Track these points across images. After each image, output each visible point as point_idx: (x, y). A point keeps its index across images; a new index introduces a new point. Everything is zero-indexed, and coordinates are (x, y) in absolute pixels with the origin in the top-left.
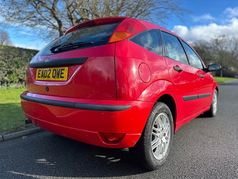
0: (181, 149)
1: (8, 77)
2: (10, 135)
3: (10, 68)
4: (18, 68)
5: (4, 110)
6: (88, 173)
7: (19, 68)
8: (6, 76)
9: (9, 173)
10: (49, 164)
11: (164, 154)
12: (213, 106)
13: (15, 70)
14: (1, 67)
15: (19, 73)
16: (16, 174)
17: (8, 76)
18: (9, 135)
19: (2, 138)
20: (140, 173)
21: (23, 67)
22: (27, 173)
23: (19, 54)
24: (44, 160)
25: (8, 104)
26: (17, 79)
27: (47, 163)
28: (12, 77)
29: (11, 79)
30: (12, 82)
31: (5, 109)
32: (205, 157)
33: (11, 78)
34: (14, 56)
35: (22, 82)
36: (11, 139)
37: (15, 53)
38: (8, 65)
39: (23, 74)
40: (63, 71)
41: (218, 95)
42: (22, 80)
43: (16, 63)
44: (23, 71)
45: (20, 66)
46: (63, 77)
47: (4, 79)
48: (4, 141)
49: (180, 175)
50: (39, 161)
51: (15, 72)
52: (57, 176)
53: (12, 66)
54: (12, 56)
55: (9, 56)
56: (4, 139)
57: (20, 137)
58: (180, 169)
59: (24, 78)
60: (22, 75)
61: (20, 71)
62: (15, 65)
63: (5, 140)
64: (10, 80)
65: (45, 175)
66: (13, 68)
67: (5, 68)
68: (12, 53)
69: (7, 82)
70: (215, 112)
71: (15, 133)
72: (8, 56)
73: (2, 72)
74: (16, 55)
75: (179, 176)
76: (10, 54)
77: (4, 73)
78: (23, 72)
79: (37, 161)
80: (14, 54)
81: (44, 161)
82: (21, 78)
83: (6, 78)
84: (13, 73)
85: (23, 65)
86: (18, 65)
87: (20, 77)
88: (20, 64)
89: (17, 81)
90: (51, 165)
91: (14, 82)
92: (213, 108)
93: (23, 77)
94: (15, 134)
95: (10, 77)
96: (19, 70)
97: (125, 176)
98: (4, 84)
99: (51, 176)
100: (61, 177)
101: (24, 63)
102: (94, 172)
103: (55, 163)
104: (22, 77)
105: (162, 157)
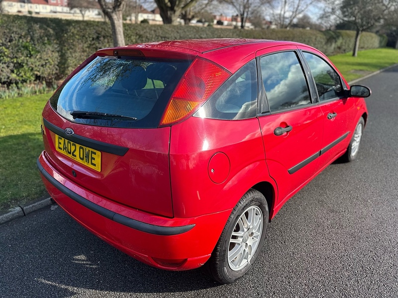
0: (280, 238)
1: (16, 74)
2: (33, 206)
3: (16, 57)
4: (30, 57)
5: (19, 149)
6: (142, 284)
7: (32, 57)
8: (12, 71)
9: (38, 281)
10: (90, 265)
11: (250, 257)
12: (351, 146)
13: (25, 61)
14: (2, 58)
15: (33, 66)
16: (47, 284)
17: (15, 71)
18: (31, 206)
19: (22, 212)
20: (214, 286)
21: (39, 54)
22: (61, 282)
23: (28, 30)
24: (83, 257)
25: (24, 136)
26: (32, 75)
27: (87, 264)
28: (23, 74)
29: (22, 77)
30: (24, 81)
31: (20, 147)
32: (311, 254)
33: (21, 75)
34: (19, 36)
35: (41, 80)
36: (35, 211)
37: (21, 29)
38: (12, 53)
39: (40, 67)
40: (93, 156)
41: (364, 126)
42: (40, 76)
43: (26, 48)
44: (40, 61)
45: (32, 53)
46: (95, 165)
47: (10, 78)
48: (25, 215)
49: (267, 291)
50: (78, 260)
51: (27, 64)
52: (101, 290)
53: (20, 54)
54: (17, 37)
55: (11, 36)
56: (25, 213)
57: (48, 207)
58: (270, 279)
59: (42, 73)
60: (40, 69)
61: (35, 62)
62: (25, 52)
63: (28, 214)
64: (21, 79)
65: (85, 287)
66: (23, 58)
67: (9, 59)
68: (15, 29)
69: (17, 83)
70: (353, 154)
71: (40, 202)
72: (9, 35)
73: (5, 66)
74: (23, 34)
75: (266, 293)
76: (13, 33)
77: (8, 67)
78: (40, 63)
79: (74, 259)
80: (19, 31)
81: (83, 260)
82: (39, 74)
83: (14, 76)
84: (23, 66)
85: (39, 52)
86: (30, 52)
87: (36, 73)
88: (32, 50)
89: (33, 78)
90: (93, 268)
91: (28, 81)
92: (351, 149)
93: (41, 71)
94: (40, 204)
95: (20, 73)
96: (32, 60)
97: (192, 291)
98: (11, 85)
99: (93, 289)
100: (106, 290)
101: (39, 48)
102: (150, 283)
103: (98, 265)
104: (39, 71)
105: (247, 263)
